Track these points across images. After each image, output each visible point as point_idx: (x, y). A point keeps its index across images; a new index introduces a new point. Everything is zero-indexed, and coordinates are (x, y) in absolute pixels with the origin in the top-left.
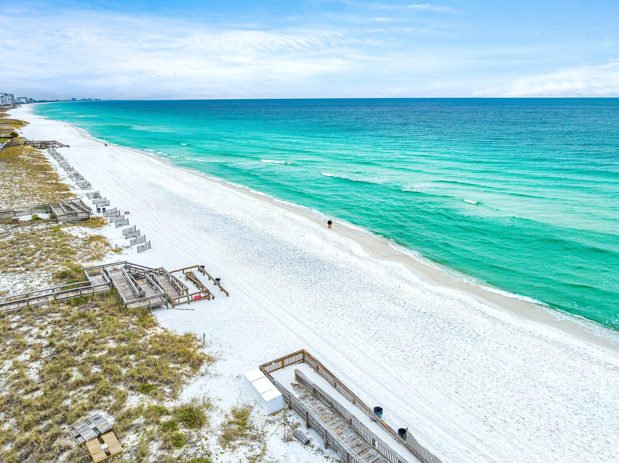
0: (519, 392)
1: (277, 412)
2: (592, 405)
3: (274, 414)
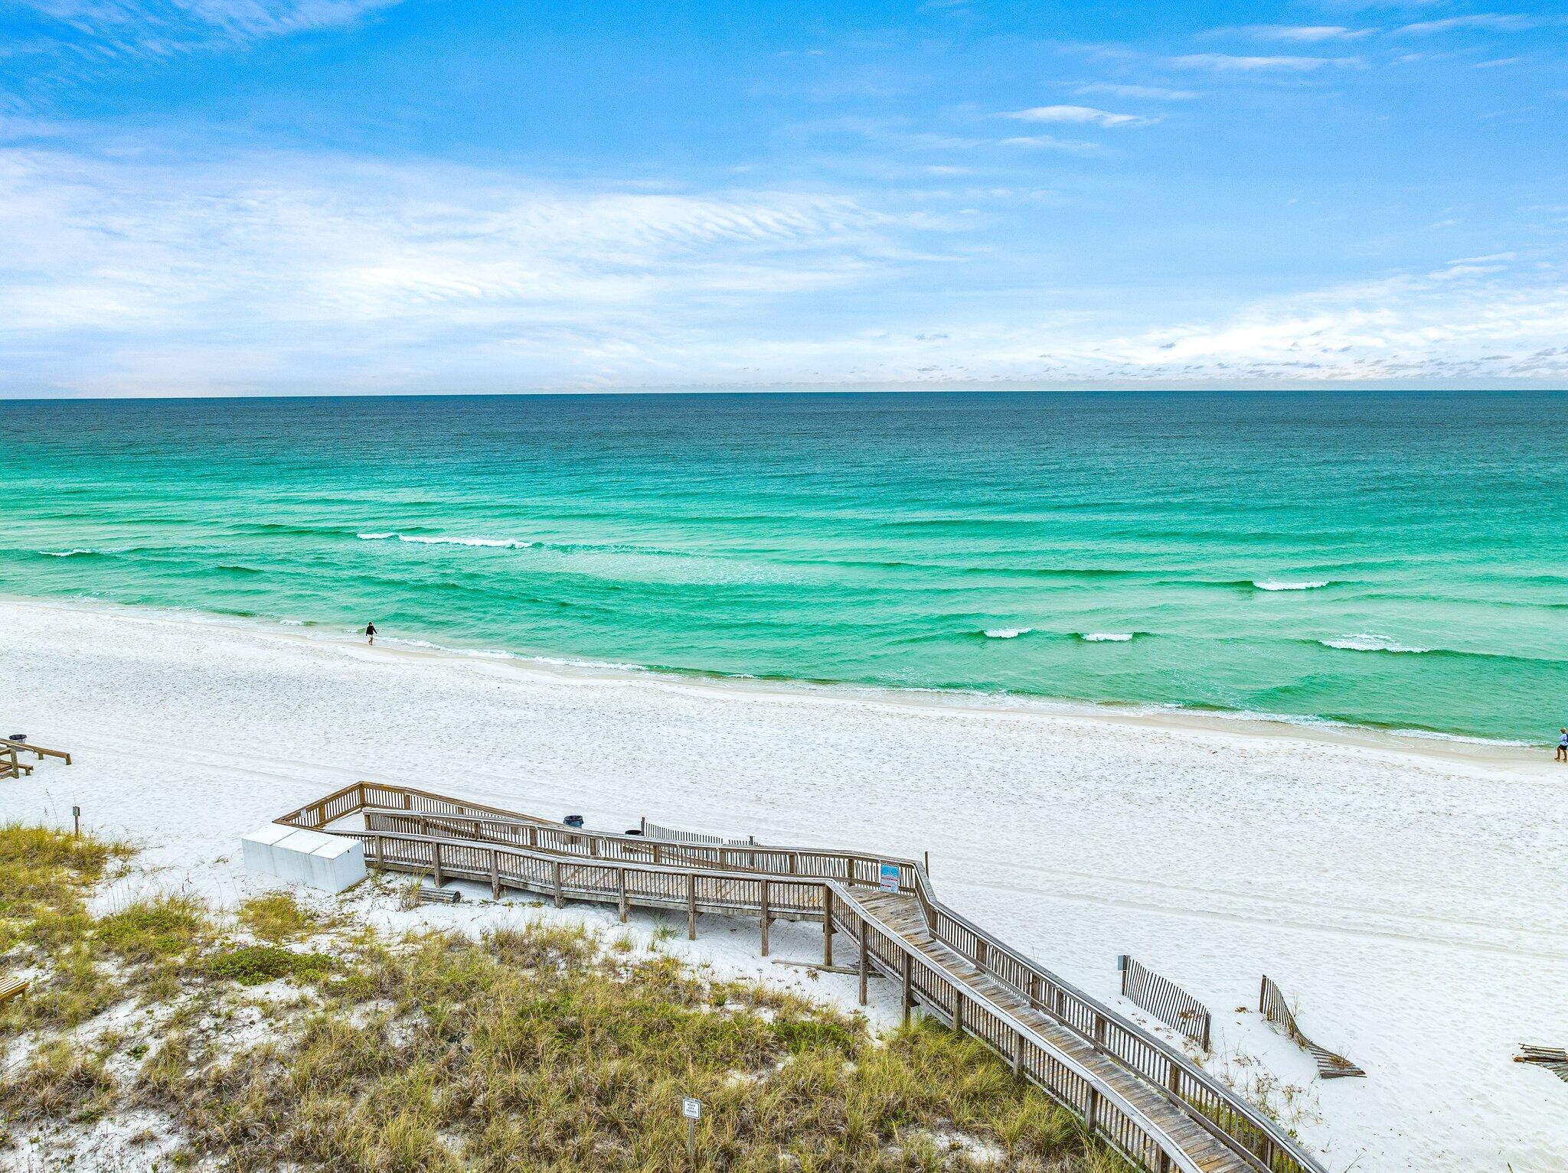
0: (793, 760)
1: (358, 885)
2: (901, 750)
3: (351, 889)
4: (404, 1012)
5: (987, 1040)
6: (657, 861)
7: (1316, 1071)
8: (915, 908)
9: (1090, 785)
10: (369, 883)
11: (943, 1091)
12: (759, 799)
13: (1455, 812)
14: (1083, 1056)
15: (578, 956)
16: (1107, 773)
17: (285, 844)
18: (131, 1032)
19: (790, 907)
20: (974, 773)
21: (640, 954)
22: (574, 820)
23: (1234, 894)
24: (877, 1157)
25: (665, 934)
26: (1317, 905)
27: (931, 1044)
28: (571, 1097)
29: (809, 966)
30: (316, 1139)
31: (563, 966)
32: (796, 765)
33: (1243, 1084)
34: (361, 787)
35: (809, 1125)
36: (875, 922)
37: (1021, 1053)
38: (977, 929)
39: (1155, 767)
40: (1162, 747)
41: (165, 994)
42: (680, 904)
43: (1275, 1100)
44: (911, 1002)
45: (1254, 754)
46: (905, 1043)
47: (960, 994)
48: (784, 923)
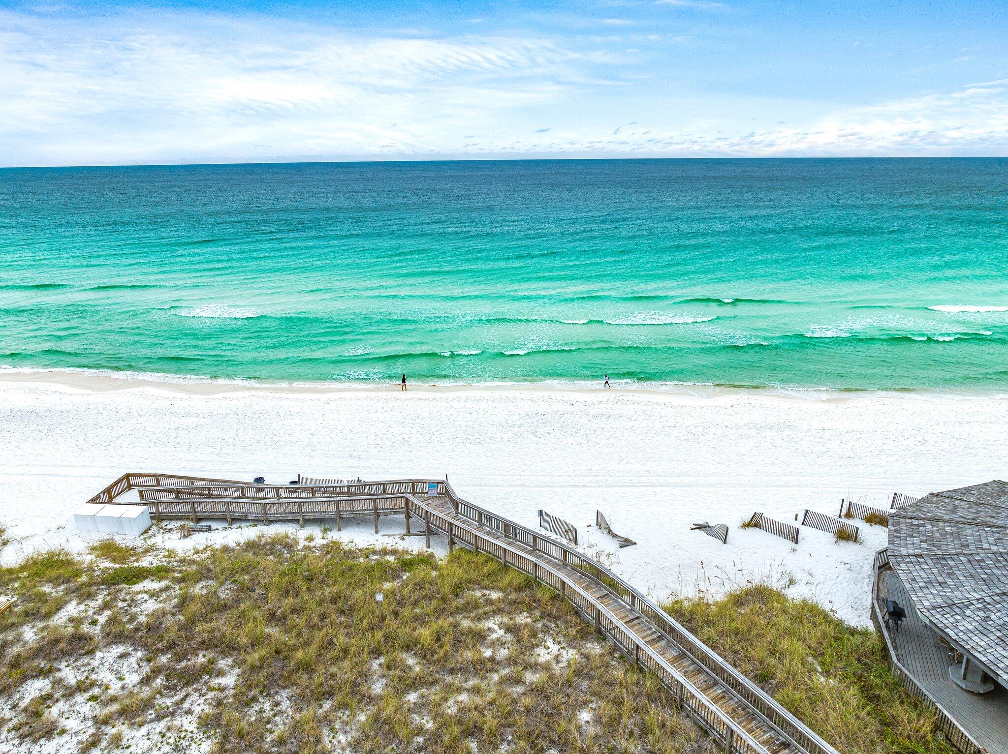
1: (150, 529)
3: (146, 532)
4: (222, 584)
5: (490, 553)
6: (313, 497)
7: (618, 545)
8: (446, 502)
9: (516, 429)
10: (154, 527)
11: (474, 575)
12: (351, 456)
13: (678, 425)
14: (529, 552)
15: (292, 546)
16: (523, 422)
17: (101, 514)
18: (83, 615)
19: (388, 509)
20: (459, 429)
21: (319, 541)
22: (259, 480)
23: (584, 476)
24: (455, 604)
25: (325, 531)
26: (619, 476)
27: (466, 558)
28: (320, 604)
29: (400, 535)
30: (211, 640)
31: (286, 552)
32: (366, 434)
33: (590, 554)
34: (127, 476)
35: (424, 597)
36: (431, 510)
37: (505, 556)
38: (478, 508)
39: (545, 416)
40: (548, 404)
41: (91, 596)
42: (331, 515)
43: (603, 559)
44: (452, 543)
45: (591, 403)
46: (454, 559)
47: (476, 536)
48: (383, 517)
